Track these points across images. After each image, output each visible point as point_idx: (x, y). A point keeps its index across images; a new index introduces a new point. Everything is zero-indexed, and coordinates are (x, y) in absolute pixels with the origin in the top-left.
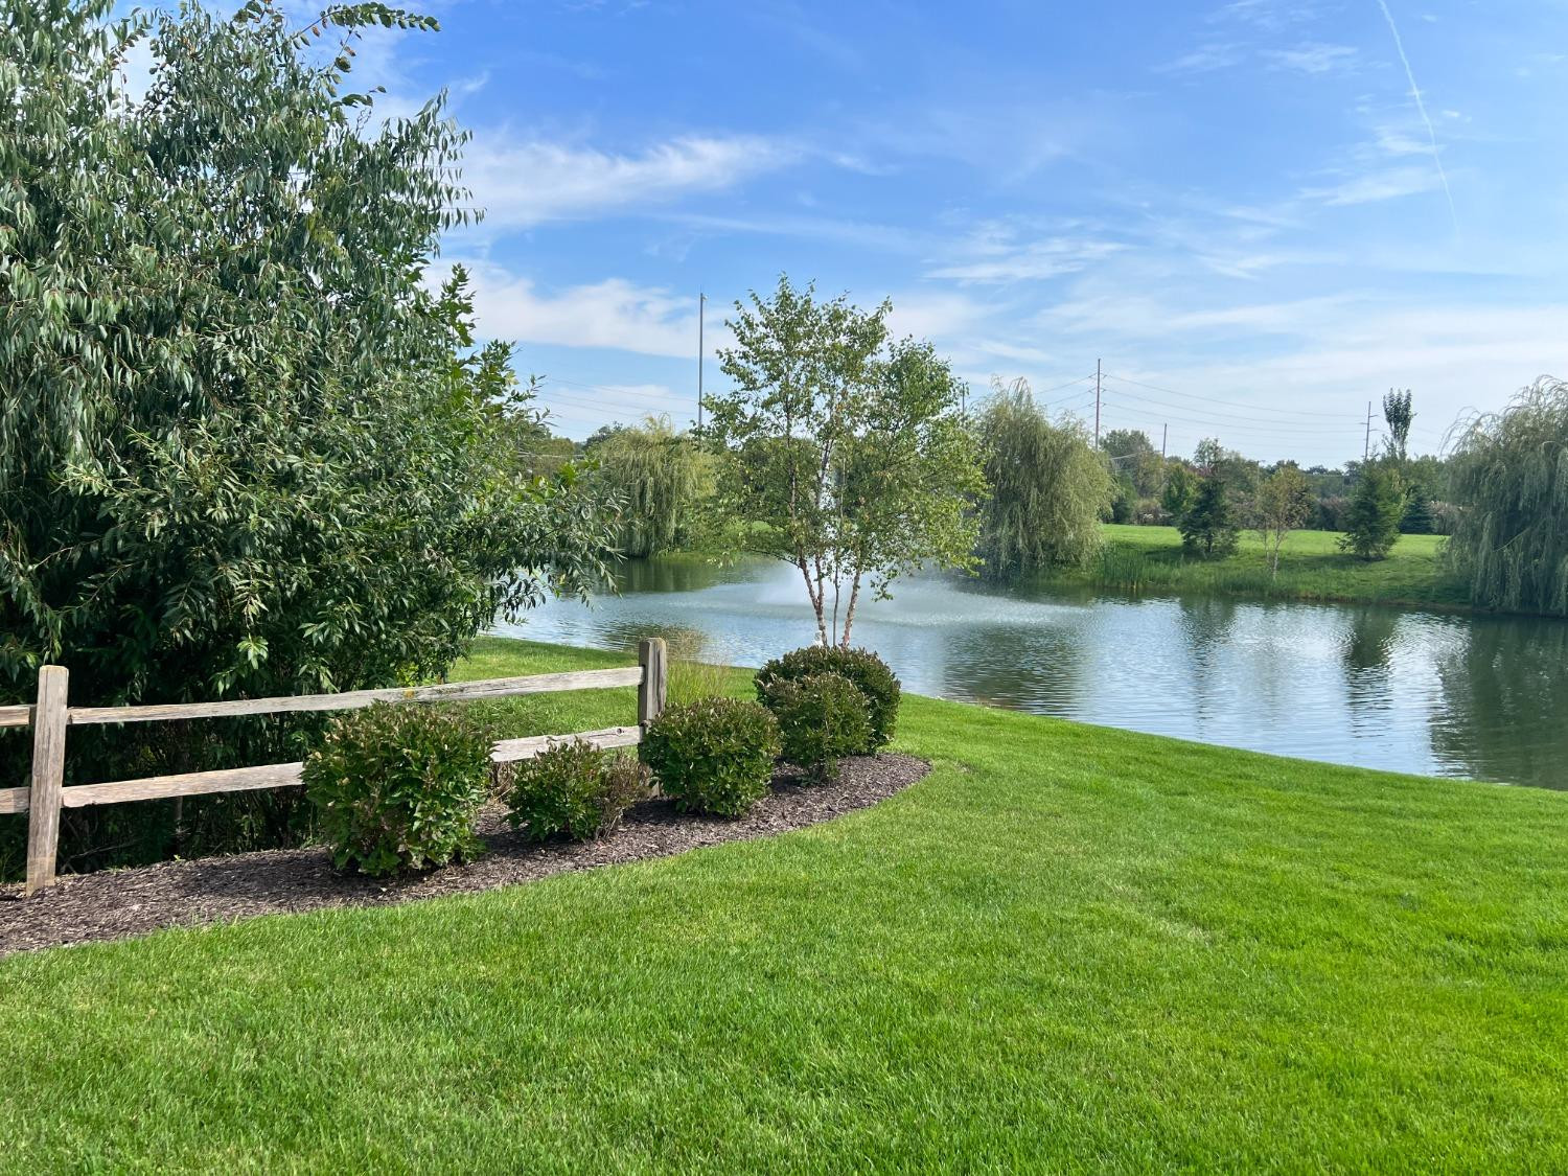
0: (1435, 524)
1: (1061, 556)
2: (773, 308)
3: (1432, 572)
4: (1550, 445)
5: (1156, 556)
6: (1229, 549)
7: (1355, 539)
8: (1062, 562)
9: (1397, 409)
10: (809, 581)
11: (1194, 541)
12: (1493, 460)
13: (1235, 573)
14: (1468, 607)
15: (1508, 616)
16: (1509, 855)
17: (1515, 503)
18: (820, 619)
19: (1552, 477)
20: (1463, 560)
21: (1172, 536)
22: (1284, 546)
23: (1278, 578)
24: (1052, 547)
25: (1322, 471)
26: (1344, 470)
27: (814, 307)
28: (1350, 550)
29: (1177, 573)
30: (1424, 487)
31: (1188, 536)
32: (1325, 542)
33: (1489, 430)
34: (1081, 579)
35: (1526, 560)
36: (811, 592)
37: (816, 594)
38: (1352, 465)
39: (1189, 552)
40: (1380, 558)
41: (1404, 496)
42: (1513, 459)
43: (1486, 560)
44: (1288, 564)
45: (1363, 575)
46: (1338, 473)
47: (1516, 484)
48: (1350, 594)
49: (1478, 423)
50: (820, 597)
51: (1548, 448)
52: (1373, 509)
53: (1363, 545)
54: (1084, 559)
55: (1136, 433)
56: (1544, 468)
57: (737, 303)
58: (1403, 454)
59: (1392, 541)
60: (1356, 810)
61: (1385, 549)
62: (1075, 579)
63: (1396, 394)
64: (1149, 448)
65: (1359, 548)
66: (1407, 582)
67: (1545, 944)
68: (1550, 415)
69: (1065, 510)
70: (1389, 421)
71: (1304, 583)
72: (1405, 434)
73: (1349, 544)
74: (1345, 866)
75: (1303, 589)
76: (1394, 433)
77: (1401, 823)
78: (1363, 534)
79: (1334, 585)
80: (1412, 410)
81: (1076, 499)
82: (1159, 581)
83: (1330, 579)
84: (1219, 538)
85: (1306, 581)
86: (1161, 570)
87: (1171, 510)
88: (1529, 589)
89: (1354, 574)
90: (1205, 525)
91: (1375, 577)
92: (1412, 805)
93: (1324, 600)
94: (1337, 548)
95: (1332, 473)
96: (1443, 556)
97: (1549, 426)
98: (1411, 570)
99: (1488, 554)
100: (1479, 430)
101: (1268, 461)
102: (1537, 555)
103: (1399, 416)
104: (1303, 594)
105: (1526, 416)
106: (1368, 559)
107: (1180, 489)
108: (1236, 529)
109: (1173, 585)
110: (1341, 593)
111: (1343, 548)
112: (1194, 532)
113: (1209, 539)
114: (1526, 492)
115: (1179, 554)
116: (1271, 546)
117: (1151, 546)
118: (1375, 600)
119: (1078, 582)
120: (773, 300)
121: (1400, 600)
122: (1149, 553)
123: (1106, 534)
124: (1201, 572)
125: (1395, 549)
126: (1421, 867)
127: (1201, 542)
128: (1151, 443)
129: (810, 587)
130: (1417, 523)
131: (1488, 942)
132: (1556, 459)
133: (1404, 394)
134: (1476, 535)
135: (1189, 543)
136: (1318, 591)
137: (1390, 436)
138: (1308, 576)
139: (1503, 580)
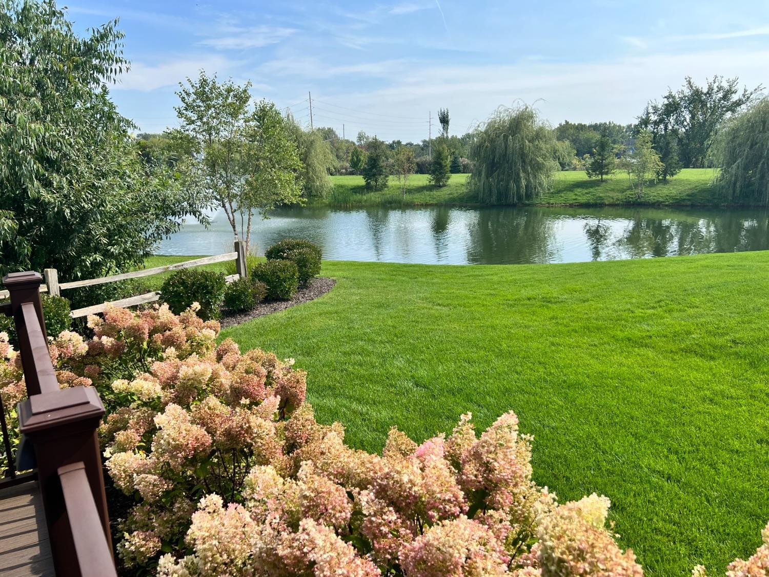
0: (461, 168)
1: (314, 193)
2: (198, 86)
3: (464, 190)
4: (505, 135)
5: (355, 190)
6: (385, 185)
7: (434, 178)
8: (315, 196)
9: (444, 118)
10: (228, 214)
11: (370, 183)
12: (485, 142)
13: (388, 196)
14: (478, 204)
15: (493, 206)
16: (515, 282)
17: (493, 160)
18: (235, 231)
19: (506, 147)
20: (476, 184)
21: (359, 180)
22: (407, 183)
23: (407, 198)
24: (309, 189)
25: (411, 144)
26: (421, 144)
27: (217, 85)
28: (433, 183)
29: (365, 198)
30: (457, 152)
31: (367, 180)
32: (423, 180)
33: (483, 129)
34: (324, 203)
35: (498, 183)
36: (229, 218)
37: (232, 219)
38: (424, 141)
39: (368, 188)
40: (444, 186)
41: (449, 157)
42: (492, 141)
43: (484, 183)
44: (410, 191)
45: (438, 193)
46: (418, 145)
47: (493, 151)
48: (435, 202)
49: (479, 126)
50: (233, 220)
51: (504, 136)
52: (440, 164)
53: (438, 180)
54: (324, 193)
55: (329, 129)
56: (503, 145)
57: (180, 83)
58: (447, 137)
59: (448, 178)
60: (469, 276)
61: (446, 181)
62: (321, 203)
63: (442, 111)
64: (336, 136)
65: (436, 182)
66: (456, 195)
67: (529, 299)
68: (504, 122)
69: (314, 171)
70: (441, 122)
71: (416, 199)
72: (448, 129)
73: (432, 180)
74: (474, 290)
75: (416, 201)
76: (443, 128)
77: (483, 278)
78: (437, 175)
79: (428, 198)
80: (449, 117)
81: (318, 166)
82: (358, 202)
83: (425, 197)
84: (380, 181)
85: (418, 198)
86: (358, 197)
87: (354, 168)
88: (500, 194)
89: (435, 193)
90: (374, 175)
91: (442, 194)
92: (485, 273)
93: (425, 206)
94: (428, 182)
95: (416, 145)
96: (468, 183)
97: (504, 127)
98: (456, 190)
99: (485, 181)
100: (479, 129)
101: (389, 141)
102: (502, 180)
103: (444, 120)
104: (416, 203)
105: (495, 122)
106: (440, 187)
107: (357, 158)
108: (387, 176)
109: (364, 203)
110: (431, 202)
111: (430, 182)
112: (370, 179)
113: (376, 181)
114: (497, 155)
115: (364, 189)
116: (402, 183)
117: (352, 186)
118: (444, 203)
119: (323, 205)
120: (198, 82)
121: (454, 203)
122: (351, 189)
123: (332, 181)
124: (374, 196)
125: (450, 182)
126: (493, 287)
127: (373, 183)
128: (337, 133)
129: (229, 216)
130: (455, 169)
131: (516, 300)
132: (507, 141)
133: (446, 111)
134: (480, 174)
135: (368, 184)
136: (422, 202)
137: (442, 130)
138: (417, 195)
139: (490, 190)
